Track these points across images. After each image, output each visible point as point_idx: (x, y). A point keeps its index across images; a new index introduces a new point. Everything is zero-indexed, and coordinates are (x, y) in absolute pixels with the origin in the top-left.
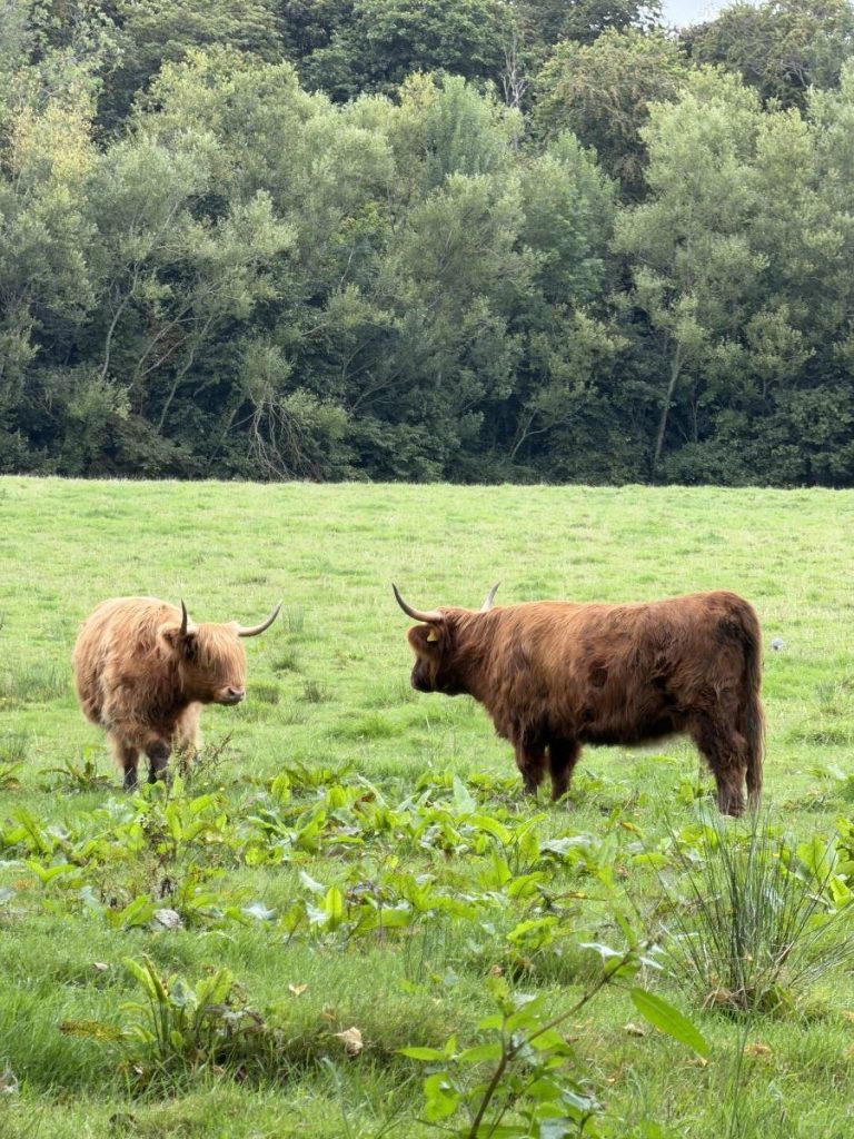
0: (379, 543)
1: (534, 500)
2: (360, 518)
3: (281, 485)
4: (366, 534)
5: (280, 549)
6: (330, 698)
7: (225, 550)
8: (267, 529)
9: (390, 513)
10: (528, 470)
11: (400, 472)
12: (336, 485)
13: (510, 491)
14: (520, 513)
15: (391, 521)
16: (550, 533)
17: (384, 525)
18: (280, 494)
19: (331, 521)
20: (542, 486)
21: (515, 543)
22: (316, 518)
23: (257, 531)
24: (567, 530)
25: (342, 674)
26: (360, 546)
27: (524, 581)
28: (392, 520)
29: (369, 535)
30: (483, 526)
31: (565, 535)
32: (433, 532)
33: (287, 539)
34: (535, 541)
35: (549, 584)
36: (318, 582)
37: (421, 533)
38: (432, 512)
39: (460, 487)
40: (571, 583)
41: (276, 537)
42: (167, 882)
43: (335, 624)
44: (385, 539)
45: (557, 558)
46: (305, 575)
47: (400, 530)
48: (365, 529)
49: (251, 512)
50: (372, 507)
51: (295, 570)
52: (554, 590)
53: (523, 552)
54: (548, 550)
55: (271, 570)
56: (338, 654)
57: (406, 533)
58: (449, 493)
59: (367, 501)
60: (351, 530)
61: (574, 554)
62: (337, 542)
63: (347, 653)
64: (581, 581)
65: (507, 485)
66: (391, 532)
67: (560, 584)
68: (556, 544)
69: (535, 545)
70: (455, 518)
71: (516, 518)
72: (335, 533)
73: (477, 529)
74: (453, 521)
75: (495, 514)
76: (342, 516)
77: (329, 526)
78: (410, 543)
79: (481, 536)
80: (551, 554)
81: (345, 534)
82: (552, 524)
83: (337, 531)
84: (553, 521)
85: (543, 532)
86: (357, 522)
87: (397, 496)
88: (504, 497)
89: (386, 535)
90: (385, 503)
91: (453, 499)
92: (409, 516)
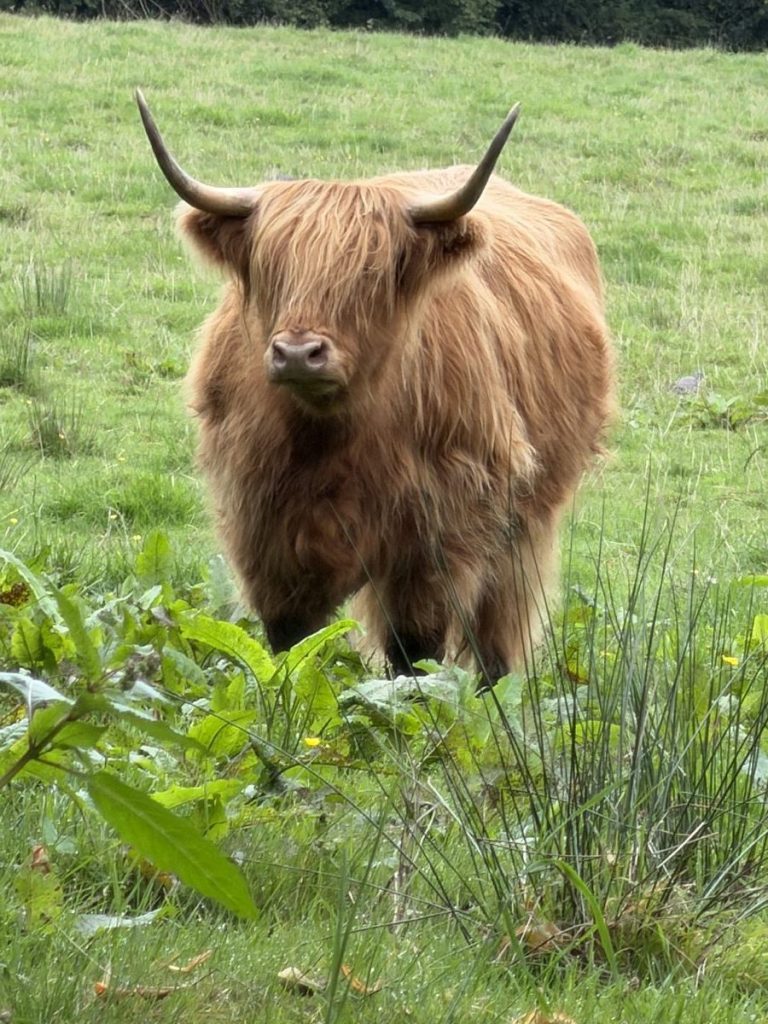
0: (305, 152)
1: (685, 79)
2: (277, 99)
3: (117, 25)
4: (283, 133)
5: (81, 154)
6: (89, 450)
8: (59, 112)
9: (346, 90)
10: (687, 18)
11: (399, 13)
12: (248, 30)
13: (636, 60)
14: (643, 103)
15: (345, 107)
16: (699, 147)
17: (325, 115)
18: (106, 43)
19: (206, 100)
20: (709, 51)
21: (614, 164)
22: (175, 93)
23: (33, 116)
24: (738, 142)
25: (133, 403)
26: (264, 157)
27: (614, 241)
28: (345, 104)
29: (288, 134)
30: (553, 126)
31: (732, 153)
32: (434, 135)
33: (102, 136)
34: (663, 162)
35: (665, 249)
36: (146, 225)
37: (407, 135)
38: (443, 93)
39: (522, 46)
40: (716, 250)
41: (74, 130)
43: (147, 304)
44: (322, 145)
45: (705, 201)
46: (121, 207)
47: (361, 126)
48: (280, 121)
49: (26, 75)
50: (308, 76)
51: (99, 198)
52: (677, 263)
53: (632, 184)
54: (686, 184)
55: (44, 197)
56: (131, 360)
57: (372, 133)
58: (498, 56)
59: (305, 62)
60: (249, 120)
61: (744, 193)
62: (213, 145)
63: (152, 362)
64: (740, 247)
65: (630, 45)
66: (341, 129)
67: (690, 252)
68: (708, 171)
69: (659, 172)
70: (491, 107)
71: (630, 114)
72: (212, 127)
73: (535, 131)
74: (485, 113)
75: (586, 103)
76: (233, 92)
77: (199, 110)
78: (376, 155)
79: (542, 147)
80: (691, 191)
81: (235, 133)
82: (708, 129)
83: (218, 122)
84: (716, 123)
85: (685, 145)
86: (263, 105)
87: (375, 59)
88: (619, 72)
89: (326, 135)
90: (342, 70)
91: (501, 70)
92: (387, 99)
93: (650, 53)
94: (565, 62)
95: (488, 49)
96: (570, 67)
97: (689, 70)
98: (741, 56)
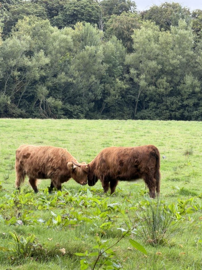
0: (70, 133)
1: (106, 123)
2: (65, 128)
3: (46, 120)
4: (66, 131)
5: (46, 135)
7: (33, 135)
8: (43, 130)
9: (72, 126)
10: (105, 116)
11: (74, 117)
12: (60, 120)
13: (101, 121)
14: (103, 126)
16: (110, 131)
17: (71, 129)
18: (46, 122)
19: (58, 128)
20: (108, 120)
21: (101, 134)
22: (54, 127)
23: (41, 131)
24: (114, 130)
26: (65, 134)
27: (104, 142)
28: (73, 128)
30: (94, 129)
31: (113, 132)
32: (82, 131)
33: (48, 133)
35: (109, 143)
36: (55, 143)
37: (79, 131)
38: (82, 126)
39: (89, 120)
40: (115, 143)
41: (45, 132)
42: (19, 214)
44: (71, 132)
45: (112, 137)
46: (52, 141)
47: (74, 130)
49: (39, 126)
50: (68, 125)
51: (50, 140)
52: (111, 145)
53: (104, 136)
54: (109, 135)
55: (44, 140)
57: (76, 131)
58: (87, 122)
59: (67, 123)
60: (63, 130)
61: (115, 136)
62: (60, 133)
64: (117, 142)
67: (112, 143)
68: (111, 134)
69: (106, 134)
70: (87, 127)
71: (102, 128)
72: (59, 131)
73: (93, 130)
74: (87, 128)
75: (97, 126)
76: (61, 127)
77: (58, 129)
78: (77, 133)
79: (94, 132)
80: (110, 136)
81: (61, 131)
82: (110, 129)
83: (60, 130)
84: (111, 128)
85: (108, 131)
86: (64, 128)
87: (74, 122)
88: (99, 123)
89: (71, 131)
90: (71, 124)
91: (87, 123)
92: (77, 127)
93: (102, 120)
94: (93, 122)
95: (85, 121)
96: (94, 122)
97: (106, 122)
98: (111, 120)
